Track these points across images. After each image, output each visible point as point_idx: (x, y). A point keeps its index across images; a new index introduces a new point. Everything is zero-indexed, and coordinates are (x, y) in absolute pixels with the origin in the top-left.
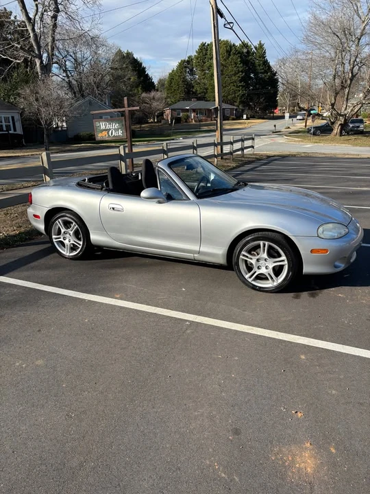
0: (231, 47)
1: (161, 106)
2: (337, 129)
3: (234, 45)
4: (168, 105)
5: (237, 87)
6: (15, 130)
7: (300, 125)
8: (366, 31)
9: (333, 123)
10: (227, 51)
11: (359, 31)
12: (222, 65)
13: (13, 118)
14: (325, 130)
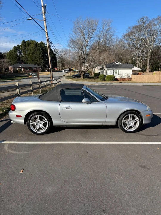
0: (36, 43)
1: (8, 65)
2: (82, 76)
3: (38, 43)
4: (11, 65)
5: (41, 59)
7: (68, 74)
8: (88, 45)
9: (81, 74)
10: (35, 45)
11: (86, 45)
12: (34, 50)
14: (78, 76)
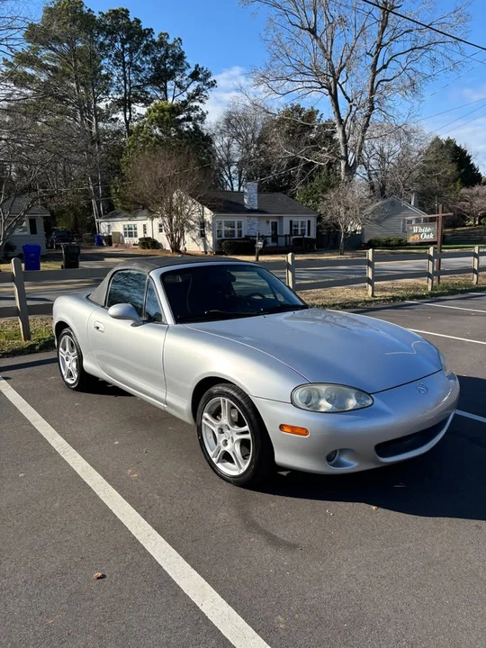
6: (309, 235)
13: (309, 222)
